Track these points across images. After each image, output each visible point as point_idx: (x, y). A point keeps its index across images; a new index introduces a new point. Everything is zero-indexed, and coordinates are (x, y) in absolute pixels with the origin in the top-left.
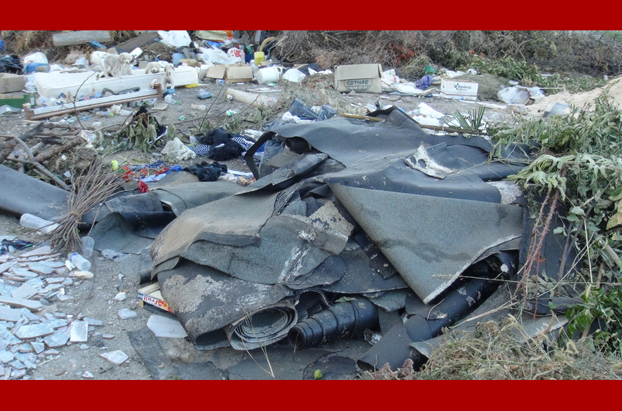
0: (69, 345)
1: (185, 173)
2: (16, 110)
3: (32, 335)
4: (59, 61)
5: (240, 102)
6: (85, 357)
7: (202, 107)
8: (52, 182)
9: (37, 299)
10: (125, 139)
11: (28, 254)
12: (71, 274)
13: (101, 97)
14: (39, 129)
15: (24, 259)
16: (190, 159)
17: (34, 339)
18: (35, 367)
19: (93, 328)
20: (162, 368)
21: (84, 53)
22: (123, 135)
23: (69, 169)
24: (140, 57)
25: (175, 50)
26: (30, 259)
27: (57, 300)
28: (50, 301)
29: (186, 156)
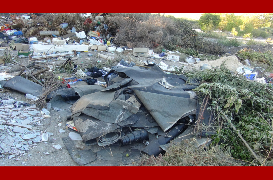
0: (41, 142)
1: (83, 81)
2: (26, 57)
3: (28, 138)
4: (41, 40)
5: (102, 58)
6: (46, 147)
7: (89, 59)
8: (38, 83)
9: (30, 125)
10: (63, 69)
11: (28, 108)
12: (43, 116)
13: (55, 54)
14: (34, 63)
15: (26, 110)
16: (85, 76)
17: (29, 140)
18: (29, 150)
19: (50, 136)
20: (73, 152)
21: (50, 38)
22: (62, 67)
23: (43, 78)
24: (69, 41)
25: (81, 39)
26: (28, 110)
27: (37, 125)
28: (35, 125)
29: (83, 75)
